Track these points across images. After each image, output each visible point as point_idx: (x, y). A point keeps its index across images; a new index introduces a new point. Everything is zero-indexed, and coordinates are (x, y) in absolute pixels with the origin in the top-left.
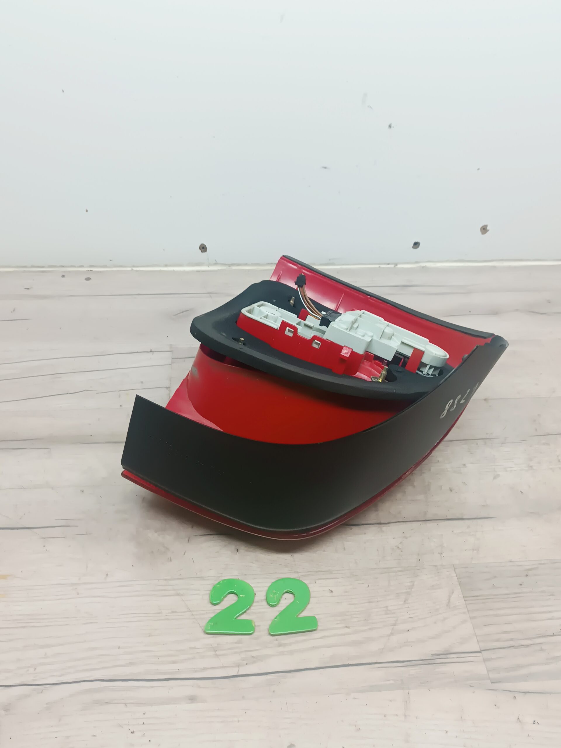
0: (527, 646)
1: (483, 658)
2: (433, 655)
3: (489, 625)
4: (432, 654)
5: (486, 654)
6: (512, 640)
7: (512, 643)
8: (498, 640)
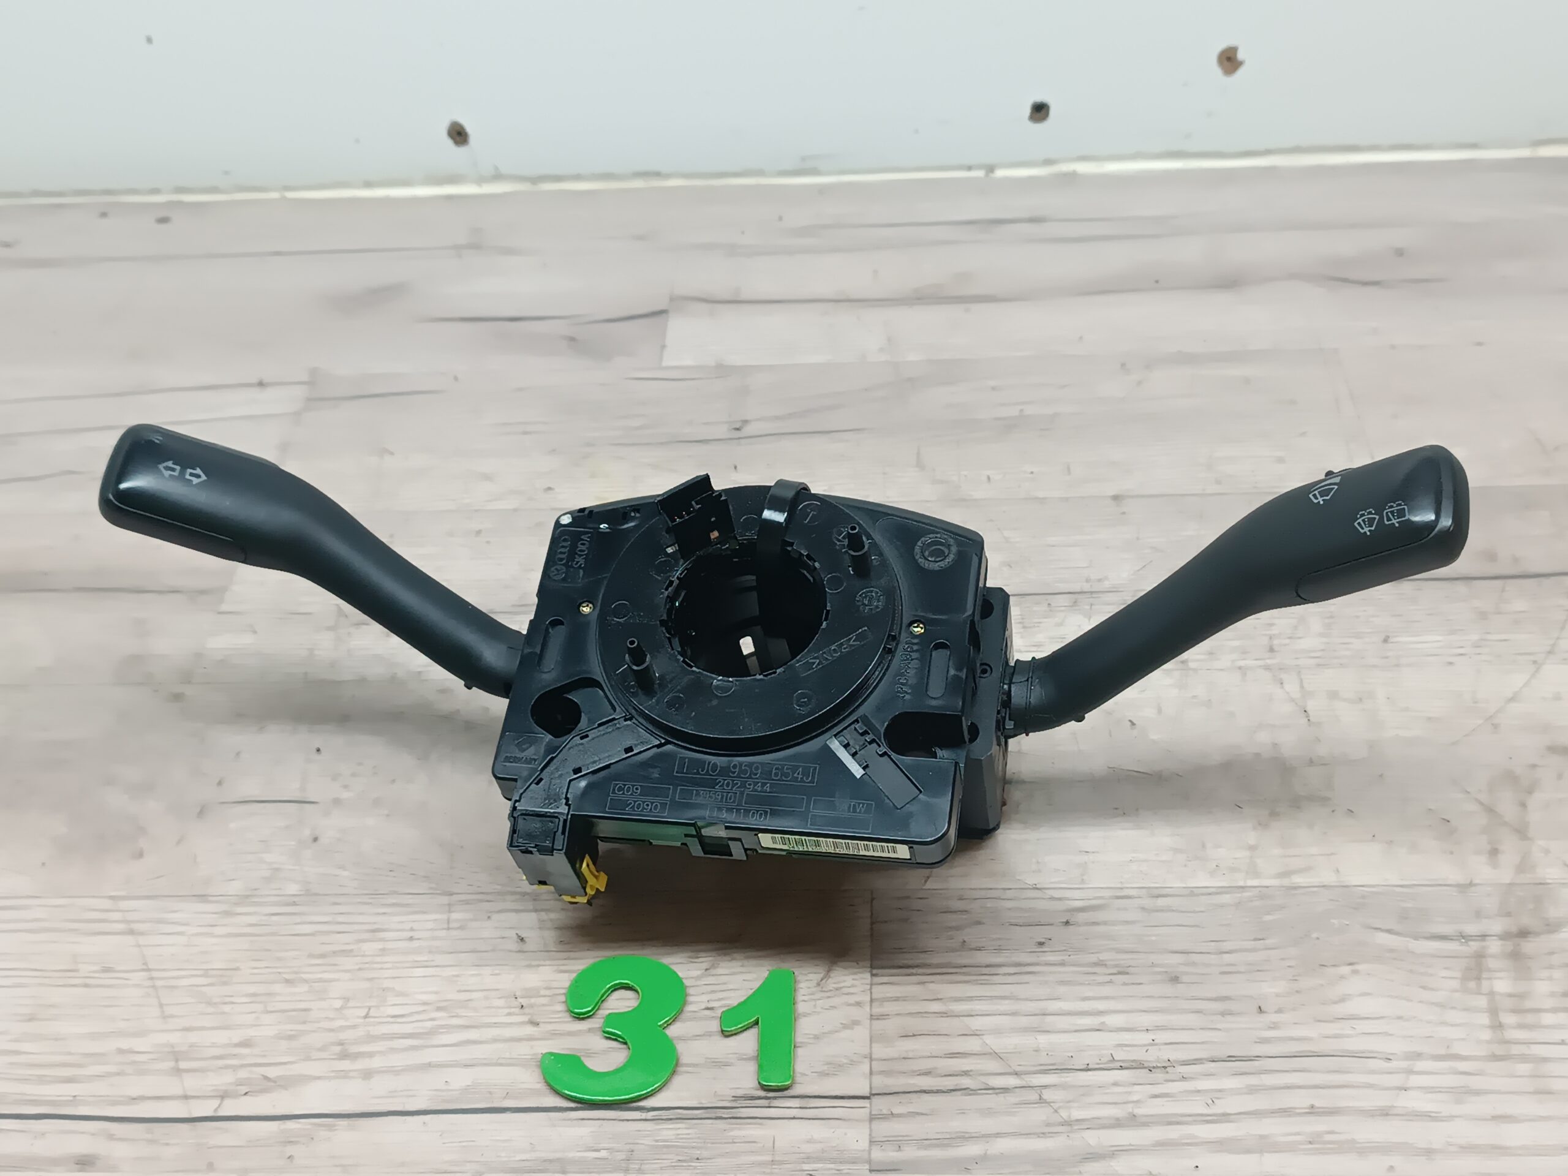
0: (1005, 1090)
1: (871, 1112)
2: (736, 1098)
3: (914, 1035)
4: (733, 1097)
5: (881, 1105)
6: (966, 1073)
7: (965, 1082)
8: (927, 1073)
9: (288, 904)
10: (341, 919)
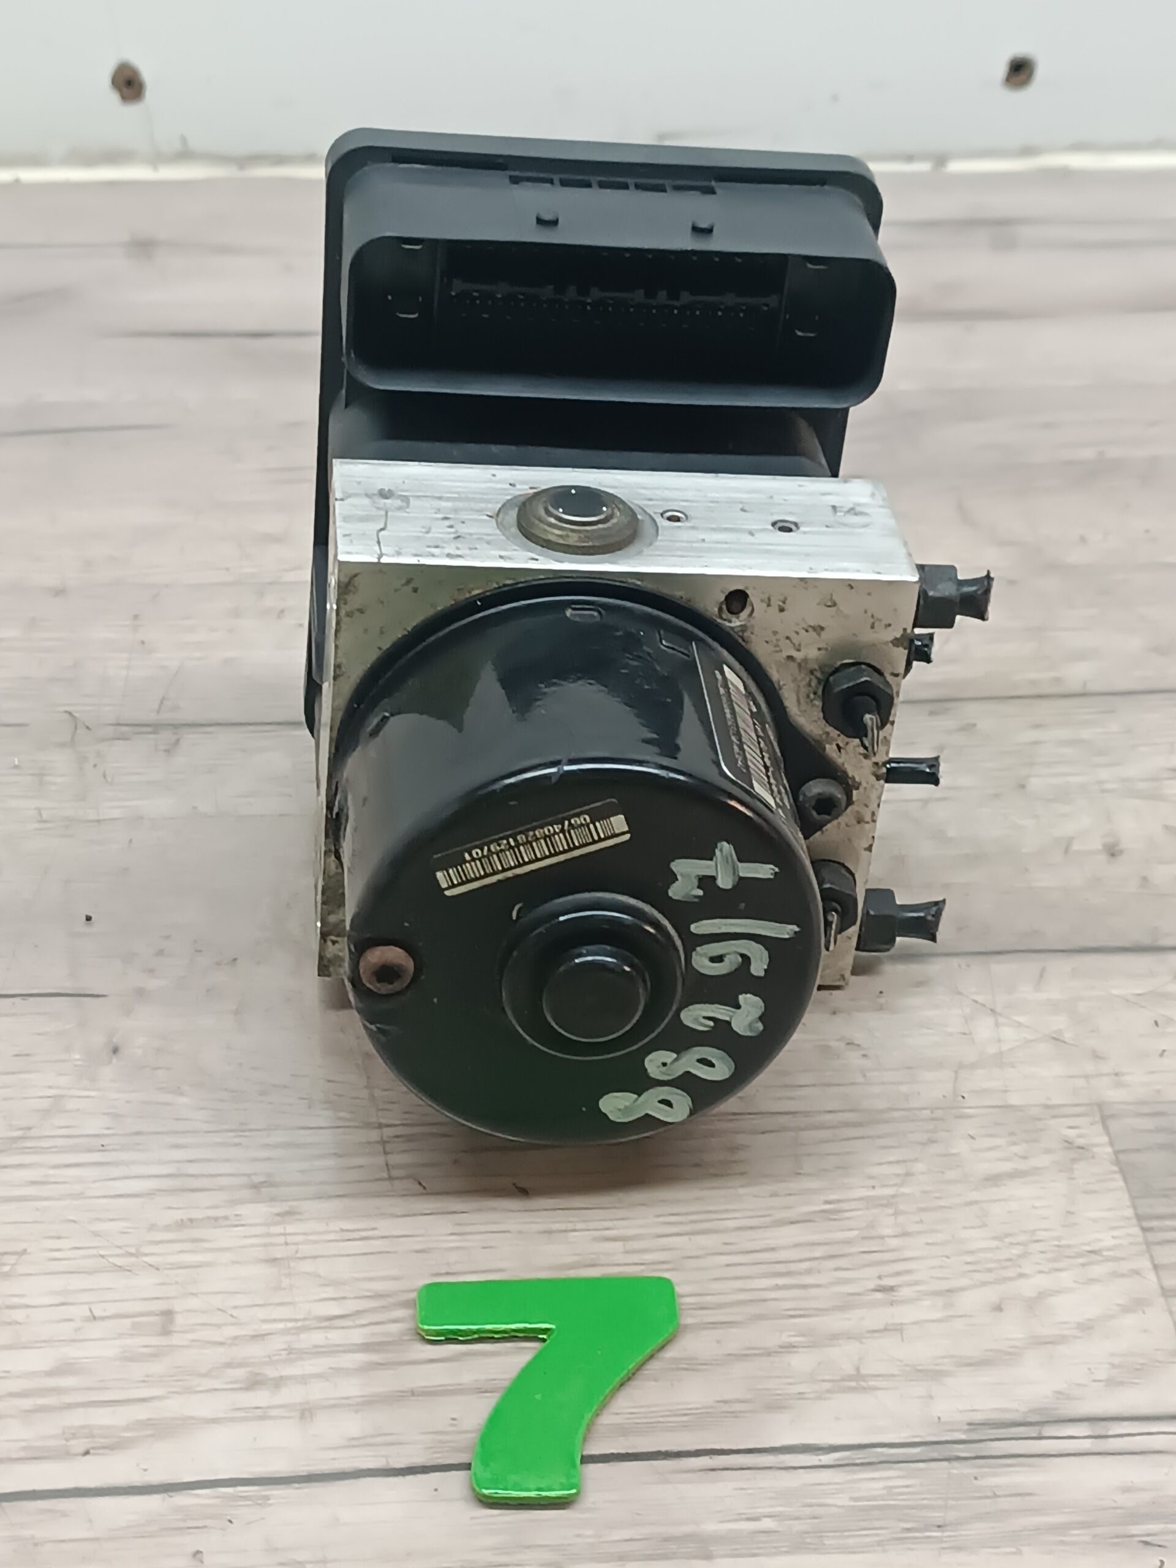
9: (90, 1151)
10: (193, 1169)
